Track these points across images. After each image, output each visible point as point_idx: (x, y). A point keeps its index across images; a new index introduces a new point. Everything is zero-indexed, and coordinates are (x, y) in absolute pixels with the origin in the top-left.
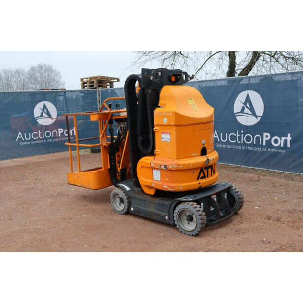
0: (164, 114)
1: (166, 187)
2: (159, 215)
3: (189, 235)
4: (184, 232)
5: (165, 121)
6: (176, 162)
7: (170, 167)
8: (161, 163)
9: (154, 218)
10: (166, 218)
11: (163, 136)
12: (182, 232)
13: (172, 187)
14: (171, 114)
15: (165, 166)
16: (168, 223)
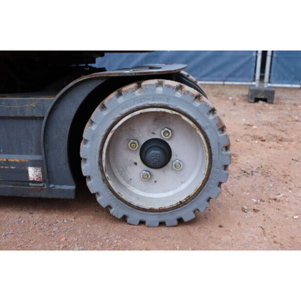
3: (162, 224)
10: (33, 173)
12: (124, 219)
16: (43, 195)
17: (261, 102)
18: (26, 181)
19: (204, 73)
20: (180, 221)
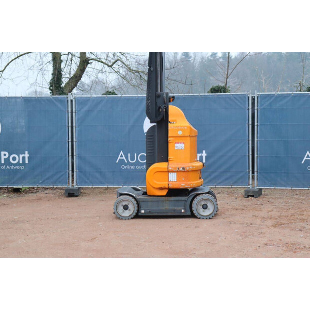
0: (180, 128)
1: (183, 185)
2: (175, 210)
3: (207, 219)
4: (202, 218)
5: (180, 133)
6: (191, 165)
7: (188, 169)
8: (179, 166)
9: (170, 214)
10: (183, 211)
11: (177, 145)
12: (200, 218)
13: (189, 185)
14: (186, 128)
15: (184, 169)
16: (185, 215)
17: (250, 197)
18: (181, 212)
19: (220, 181)
20: (210, 219)
